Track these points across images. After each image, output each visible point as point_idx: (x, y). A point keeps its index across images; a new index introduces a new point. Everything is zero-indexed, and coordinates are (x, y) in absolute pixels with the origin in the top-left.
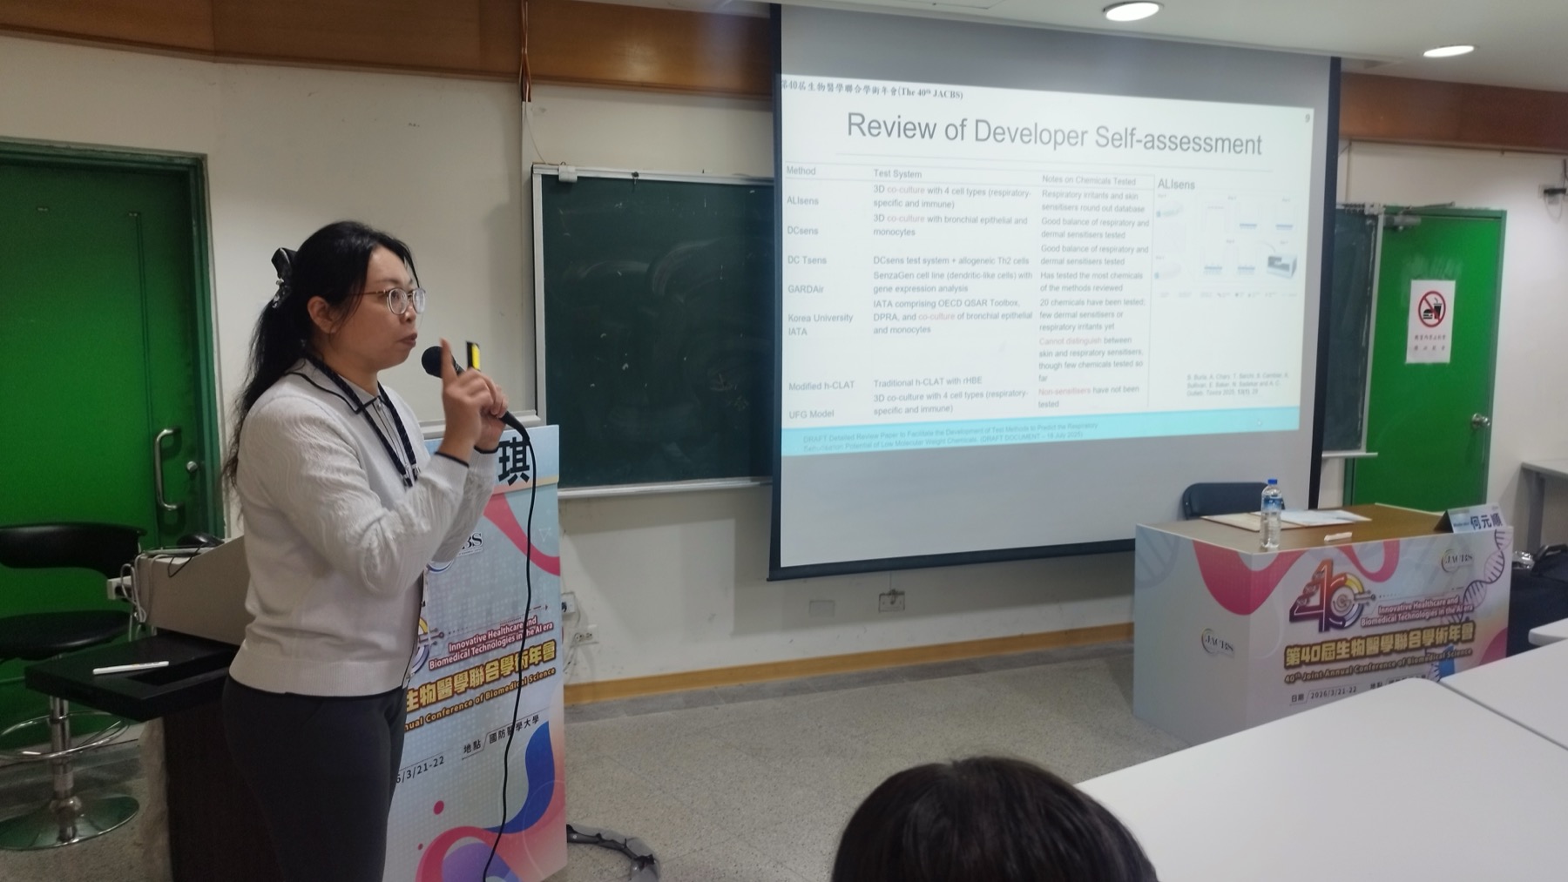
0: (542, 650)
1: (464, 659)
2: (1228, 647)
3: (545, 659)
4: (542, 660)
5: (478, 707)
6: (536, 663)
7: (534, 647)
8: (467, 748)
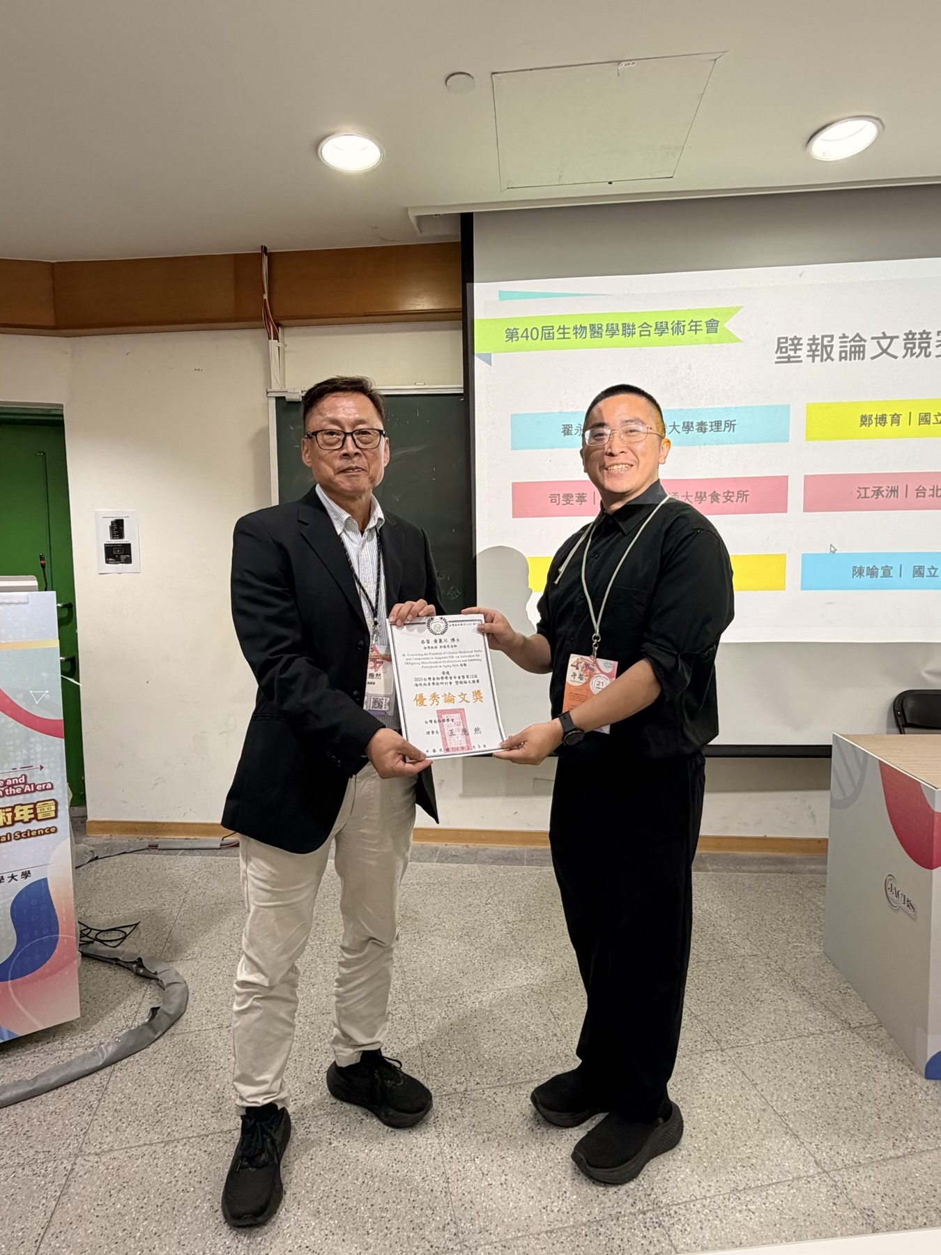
0: (35, 809)
2: (910, 905)
3: (39, 818)
4: (36, 818)
6: (26, 820)
7: (22, 805)
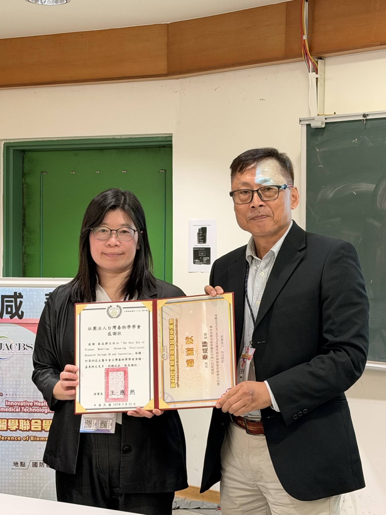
1: (16, 412)
5: (25, 442)
8: (16, 464)
